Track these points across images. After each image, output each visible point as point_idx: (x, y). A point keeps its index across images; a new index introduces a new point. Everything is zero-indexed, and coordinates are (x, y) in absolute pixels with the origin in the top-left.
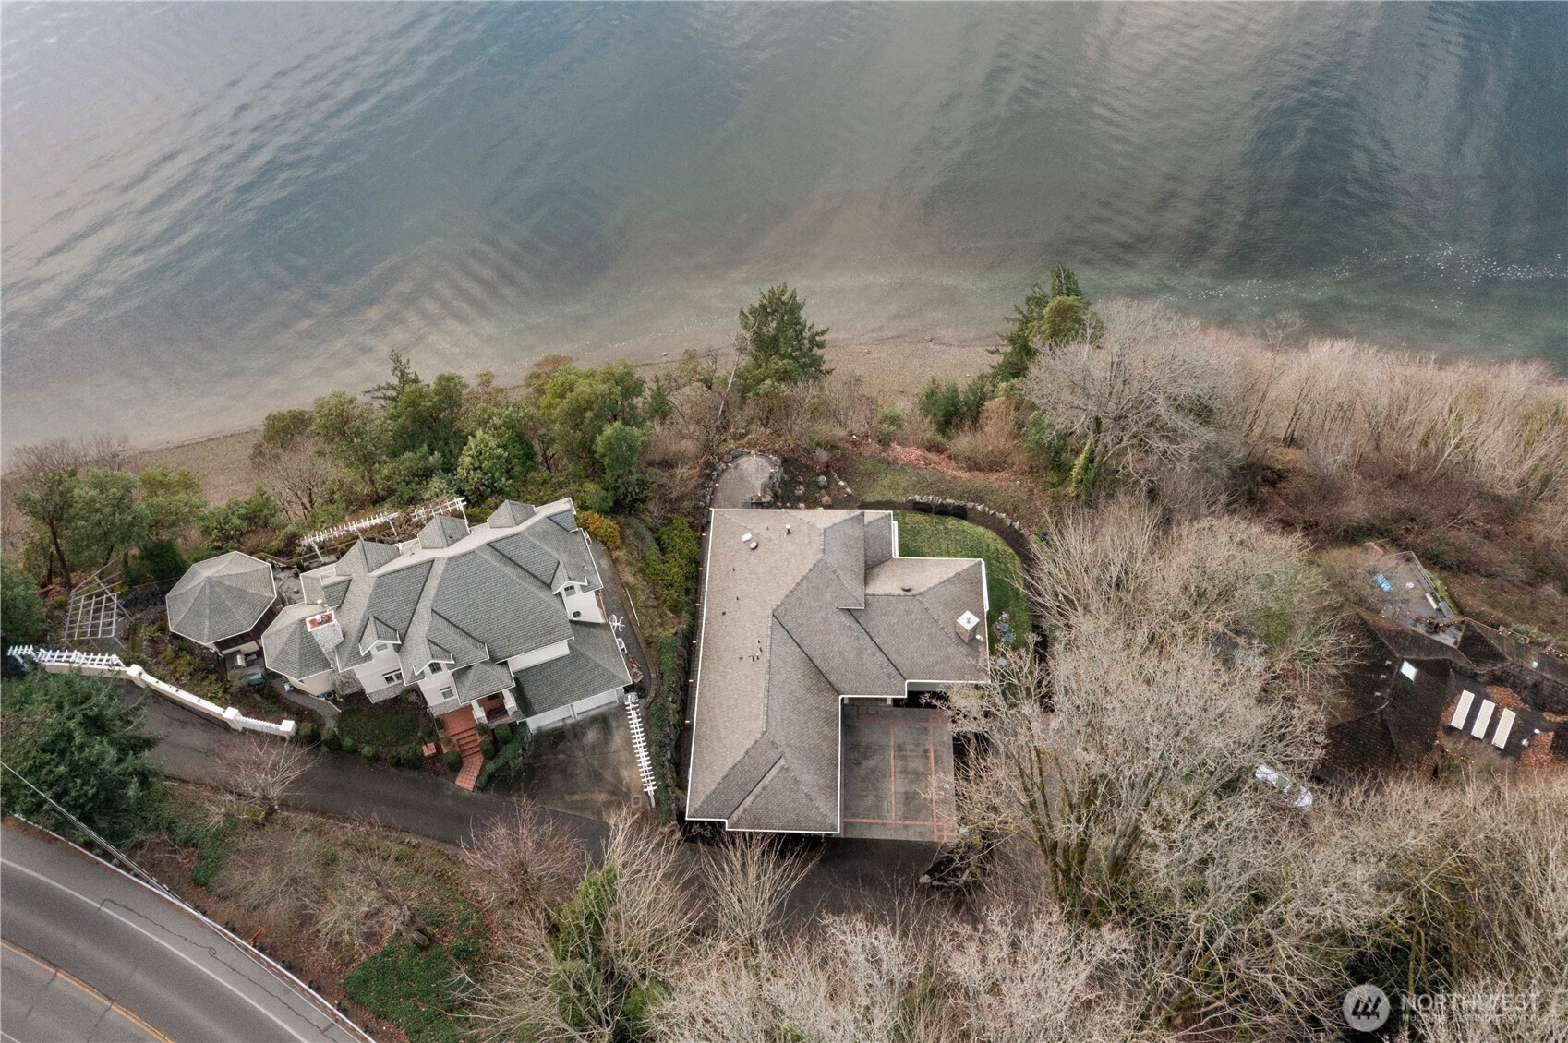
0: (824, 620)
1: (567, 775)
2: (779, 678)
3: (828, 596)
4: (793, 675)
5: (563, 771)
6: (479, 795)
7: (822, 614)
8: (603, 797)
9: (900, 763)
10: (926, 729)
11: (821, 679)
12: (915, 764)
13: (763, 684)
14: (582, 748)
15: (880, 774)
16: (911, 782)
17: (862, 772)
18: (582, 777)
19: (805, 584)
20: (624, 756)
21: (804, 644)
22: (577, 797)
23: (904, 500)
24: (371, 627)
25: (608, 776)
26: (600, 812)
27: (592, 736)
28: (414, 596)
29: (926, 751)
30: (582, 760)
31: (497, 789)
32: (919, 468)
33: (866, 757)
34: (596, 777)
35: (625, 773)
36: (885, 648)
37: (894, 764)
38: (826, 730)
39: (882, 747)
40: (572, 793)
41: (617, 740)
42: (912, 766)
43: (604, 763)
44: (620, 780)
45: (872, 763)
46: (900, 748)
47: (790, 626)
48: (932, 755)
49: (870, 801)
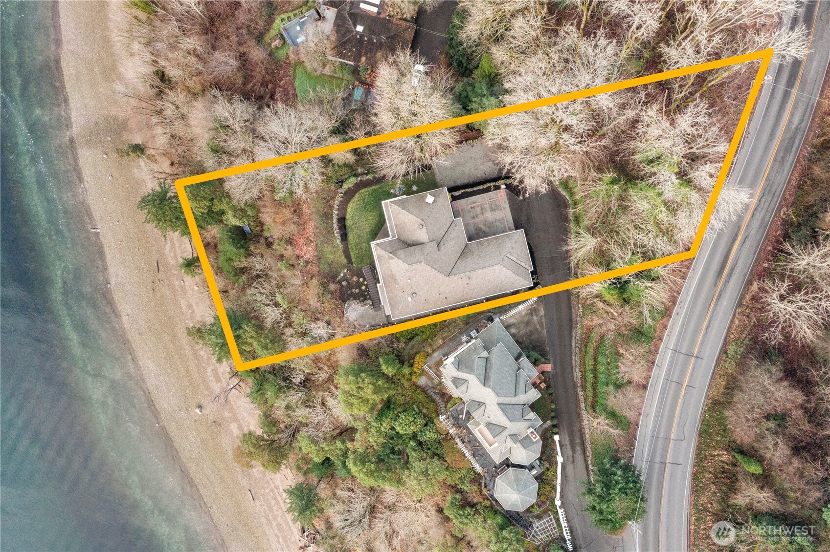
0: (444, 256)
1: (531, 333)
2: (474, 266)
3: (436, 256)
4: (470, 261)
5: (530, 336)
6: (551, 361)
7: (443, 257)
8: (535, 318)
9: (479, 216)
10: (462, 210)
11: (464, 253)
12: (478, 210)
13: (480, 271)
14: (519, 332)
15: (486, 223)
16: (486, 210)
17: (487, 230)
18: (529, 328)
19: (434, 266)
20: (517, 316)
21: (455, 261)
22: (538, 327)
23: (341, 246)
24: (526, 418)
25: (526, 319)
26: (541, 317)
27: (513, 330)
28: (511, 406)
29: (472, 208)
30: (524, 331)
31: (547, 356)
32: (317, 245)
33: (481, 229)
34: (528, 323)
35: (523, 313)
36: (446, 230)
37: (481, 218)
38: (486, 244)
39: (475, 225)
40: (538, 329)
41: (513, 321)
42: (479, 212)
43: (522, 322)
44: (526, 314)
45: (482, 227)
46: (473, 218)
47: (450, 269)
48: (472, 205)
49: (498, 224)
